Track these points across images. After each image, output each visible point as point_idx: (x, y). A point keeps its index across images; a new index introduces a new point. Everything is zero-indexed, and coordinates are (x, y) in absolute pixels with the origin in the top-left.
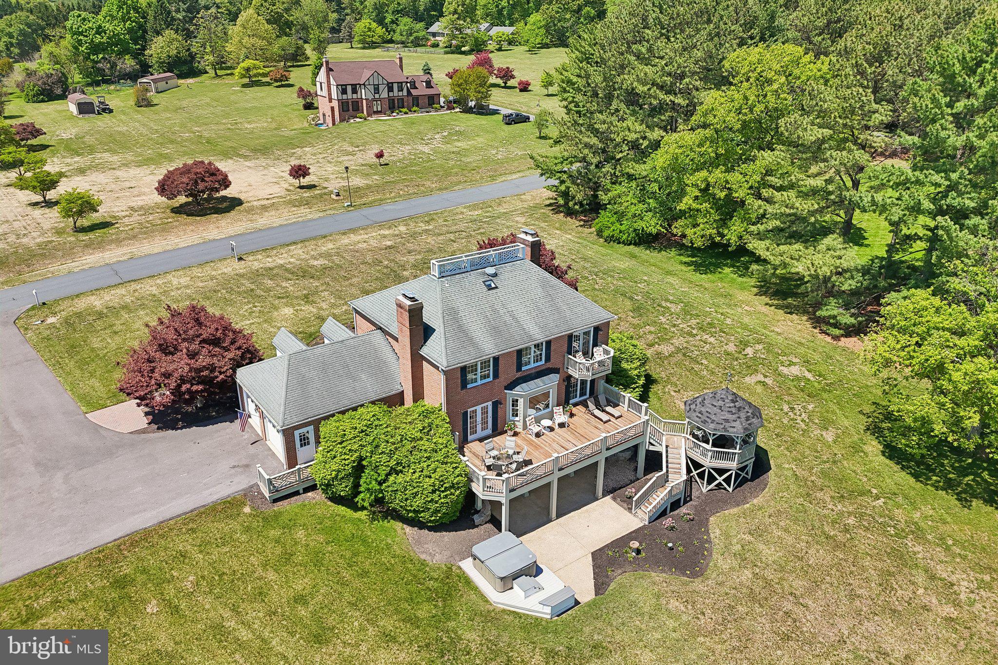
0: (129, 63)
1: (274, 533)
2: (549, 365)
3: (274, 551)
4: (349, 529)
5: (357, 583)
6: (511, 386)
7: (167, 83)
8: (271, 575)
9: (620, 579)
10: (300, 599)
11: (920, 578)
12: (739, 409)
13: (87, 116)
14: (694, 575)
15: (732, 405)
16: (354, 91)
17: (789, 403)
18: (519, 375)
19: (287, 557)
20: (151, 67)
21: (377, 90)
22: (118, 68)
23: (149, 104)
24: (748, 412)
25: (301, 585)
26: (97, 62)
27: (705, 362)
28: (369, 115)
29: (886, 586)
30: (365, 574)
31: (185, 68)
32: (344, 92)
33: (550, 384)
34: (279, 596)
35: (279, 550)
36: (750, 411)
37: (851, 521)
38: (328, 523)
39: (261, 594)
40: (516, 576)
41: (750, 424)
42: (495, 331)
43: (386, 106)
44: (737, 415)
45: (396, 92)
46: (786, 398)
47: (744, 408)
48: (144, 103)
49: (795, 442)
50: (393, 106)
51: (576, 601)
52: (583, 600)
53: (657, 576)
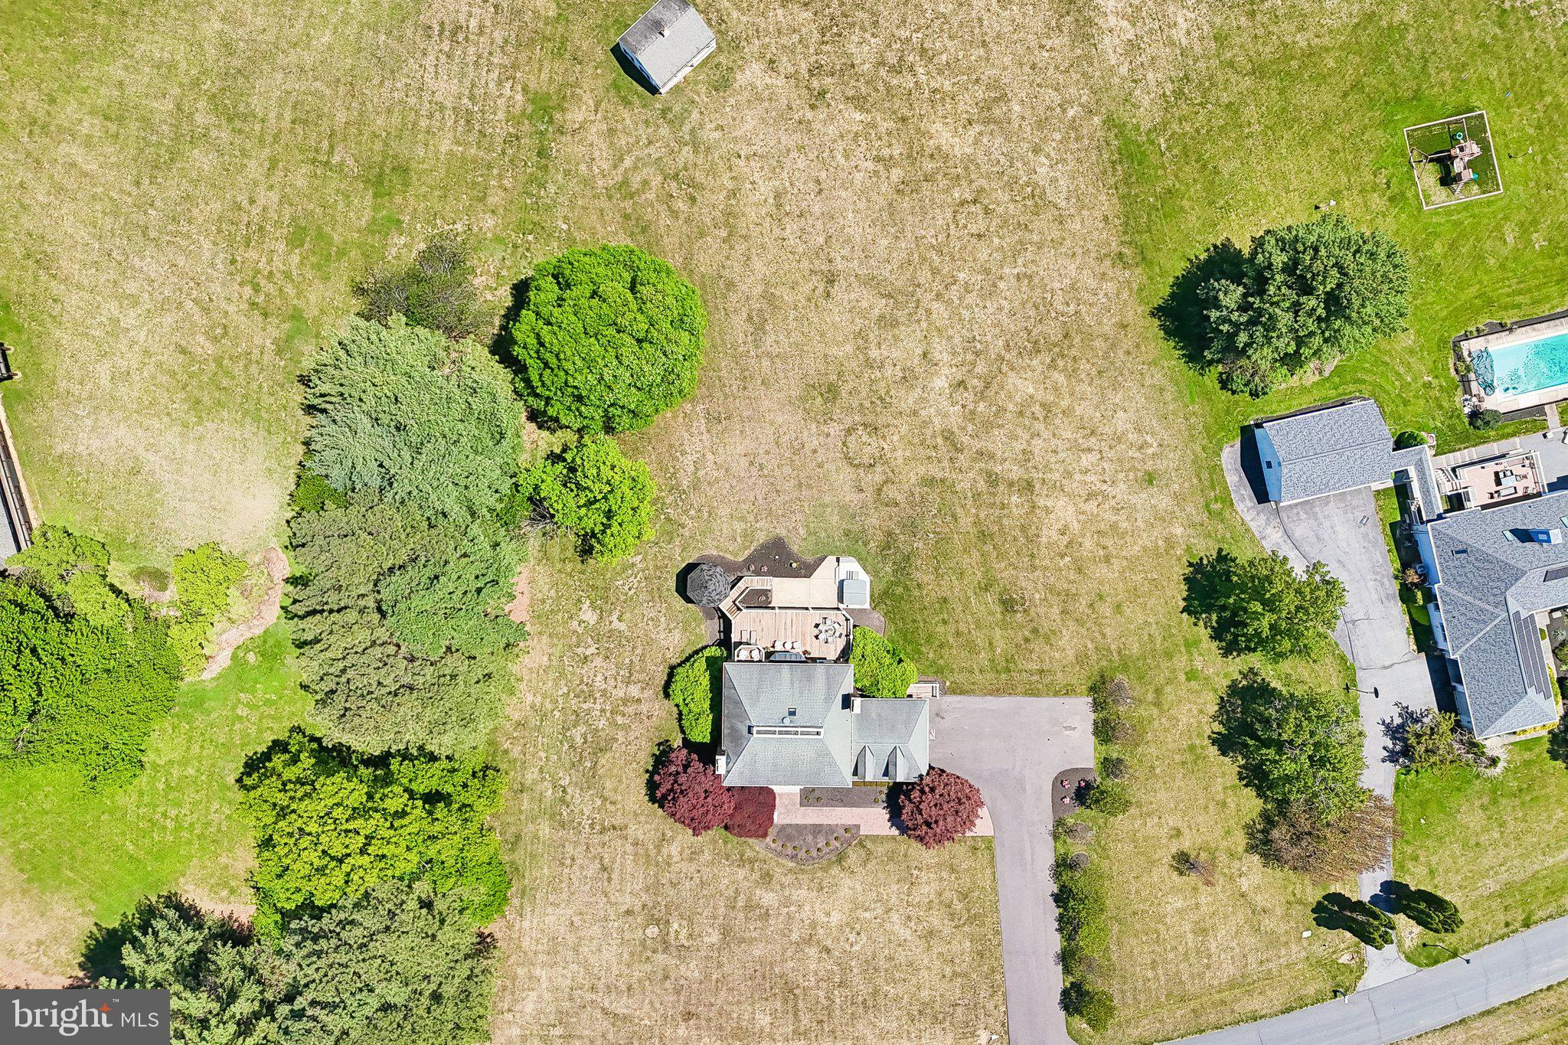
1: (941, 662)
3: (946, 652)
4: (909, 649)
5: (919, 618)
8: (951, 640)
9: (809, 559)
10: (945, 622)
11: (701, 473)
14: (780, 539)
17: (626, 594)
19: (941, 646)
25: (940, 629)
27: (627, 661)
29: (717, 480)
30: (914, 621)
34: (951, 628)
35: (943, 651)
37: (692, 512)
38: (916, 656)
39: (958, 634)
46: (623, 598)
49: (657, 567)
51: (838, 560)
52: (834, 558)
53: (795, 548)
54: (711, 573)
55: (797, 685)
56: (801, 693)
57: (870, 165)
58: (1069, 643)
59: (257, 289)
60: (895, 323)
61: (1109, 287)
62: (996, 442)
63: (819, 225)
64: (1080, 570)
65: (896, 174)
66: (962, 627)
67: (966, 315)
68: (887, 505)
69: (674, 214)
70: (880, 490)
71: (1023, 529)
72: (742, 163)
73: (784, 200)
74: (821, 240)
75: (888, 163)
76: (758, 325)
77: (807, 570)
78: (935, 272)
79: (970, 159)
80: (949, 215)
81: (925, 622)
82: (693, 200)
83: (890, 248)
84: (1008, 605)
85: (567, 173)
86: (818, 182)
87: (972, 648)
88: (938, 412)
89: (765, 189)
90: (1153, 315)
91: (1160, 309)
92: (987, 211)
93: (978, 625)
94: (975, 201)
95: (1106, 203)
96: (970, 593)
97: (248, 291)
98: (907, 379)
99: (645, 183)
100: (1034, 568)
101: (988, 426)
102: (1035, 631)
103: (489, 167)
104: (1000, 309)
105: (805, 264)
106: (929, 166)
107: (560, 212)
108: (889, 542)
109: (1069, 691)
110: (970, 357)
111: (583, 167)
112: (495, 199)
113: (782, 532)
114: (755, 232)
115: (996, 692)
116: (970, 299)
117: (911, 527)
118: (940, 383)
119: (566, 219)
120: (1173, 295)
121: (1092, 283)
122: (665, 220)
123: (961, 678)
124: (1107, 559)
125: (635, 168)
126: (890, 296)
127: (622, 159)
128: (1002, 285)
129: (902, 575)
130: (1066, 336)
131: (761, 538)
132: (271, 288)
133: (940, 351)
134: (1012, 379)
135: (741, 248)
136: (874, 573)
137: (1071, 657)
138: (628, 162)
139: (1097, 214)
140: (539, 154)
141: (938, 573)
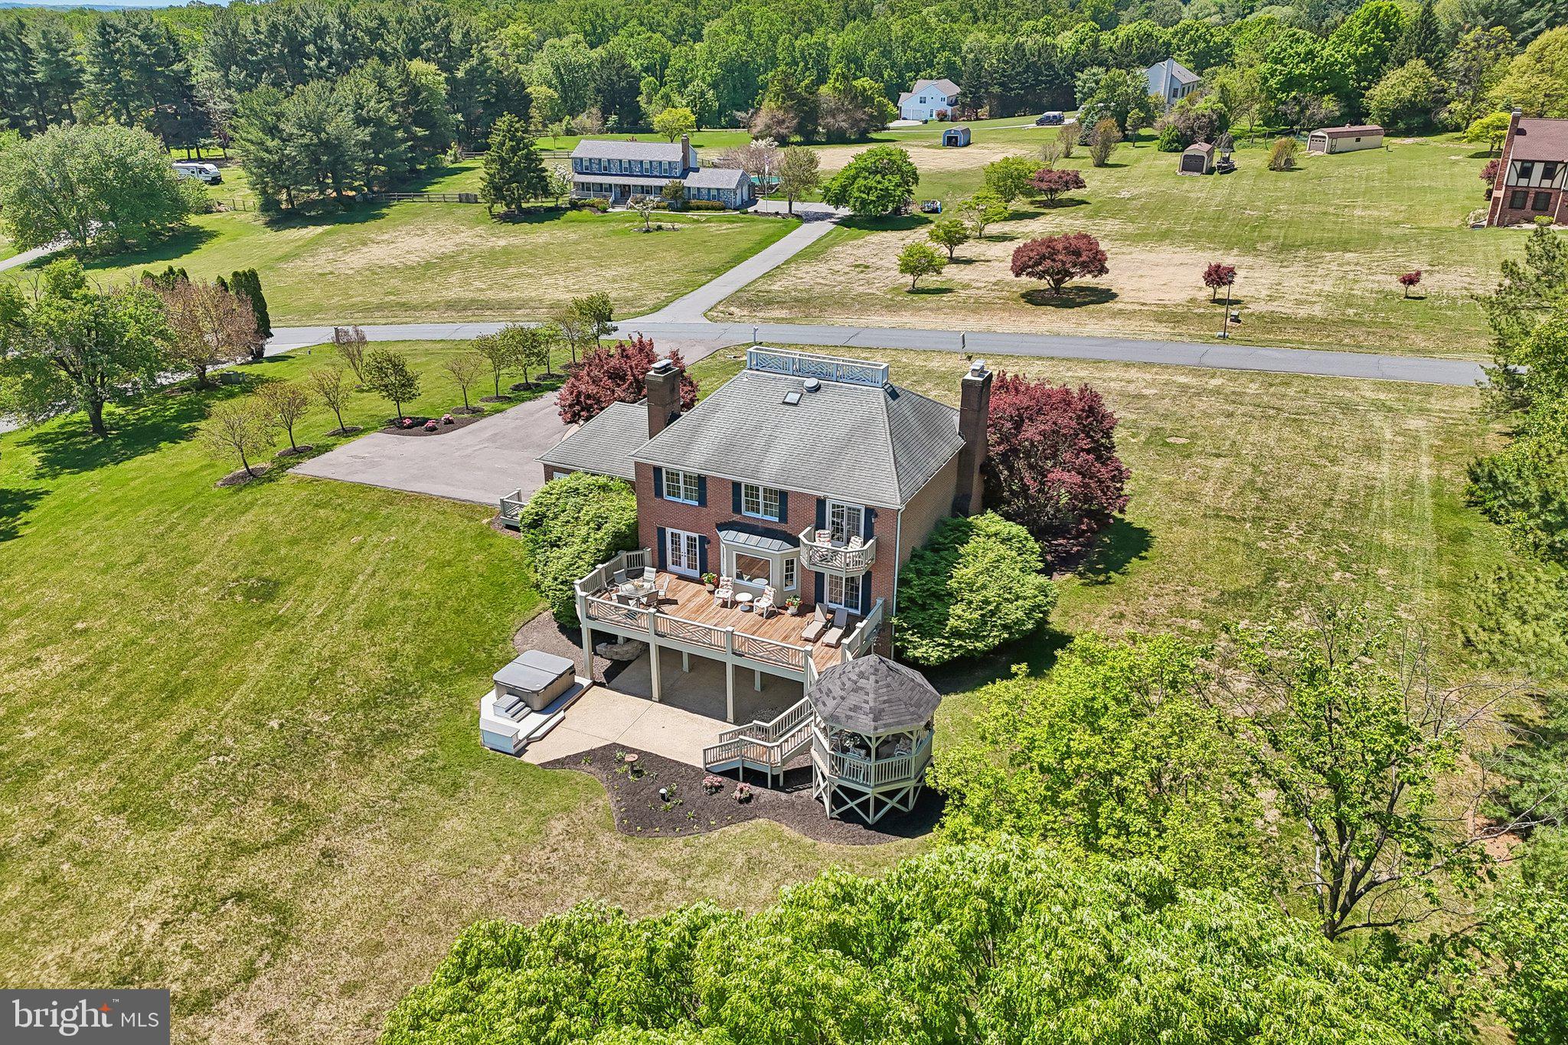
0: (1327, 107)
2: (783, 527)
3: (447, 556)
5: (445, 613)
6: (722, 527)
7: (1358, 140)
8: (420, 568)
9: (581, 775)
10: (405, 595)
12: (857, 690)
13: (1189, 173)
15: (855, 678)
18: (736, 518)
19: (446, 565)
20: (1368, 115)
22: (1308, 113)
23: (1290, 170)
24: (867, 702)
25: (421, 586)
26: (1285, 103)
31: (1416, 121)
35: (450, 557)
36: (872, 704)
39: (399, 572)
40: (512, 691)
41: (849, 717)
42: (728, 447)
44: (843, 693)
47: (867, 694)
48: (1284, 165)
51: (521, 752)
52: (526, 758)
53: (606, 800)
54: (853, 699)
55: (760, 442)
56: (758, 427)
58: (238, 527)
64: (87, 607)
66: (380, 580)
68: (301, 806)
70: (285, 840)
71: (87, 683)
77: (605, 757)
81: (439, 606)
84: (267, 591)
93: (349, 577)
96: (308, 624)
102: (267, 552)
109: (309, 481)
113: (611, 843)
117: (297, 750)
129: (408, 684)
131: (675, 847)
136: (464, 707)
141: (335, 661)
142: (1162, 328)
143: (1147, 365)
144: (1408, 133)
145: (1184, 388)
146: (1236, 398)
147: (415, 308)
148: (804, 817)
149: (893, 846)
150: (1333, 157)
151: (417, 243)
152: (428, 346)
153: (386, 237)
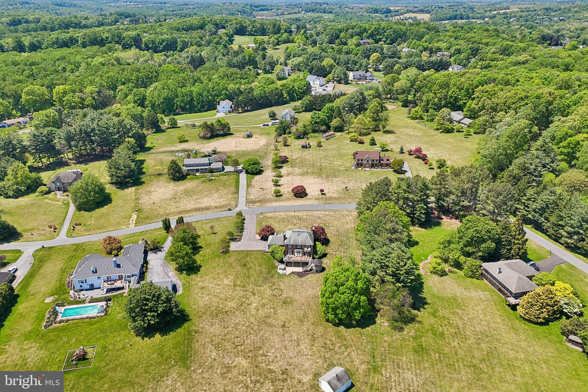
0: (324, 128)
2: (301, 248)
3: (262, 257)
6: (295, 249)
7: (331, 136)
8: (260, 259)
10: (261, 262)
13: (302, 150)
16: (362, 160)
21: (368, 161)
23: (321, 146)
28: (364, 168)
30: (268, 262)
32: (359, 160)
33: (301, 250)
38: (268, 257)
39: (258, 260)
40: (280, 269)
42: (294, 241)
43: (370, 166)
45: (375, 162)
48: (319, 145)
50: (373, 166)
51: (285, 274)
53: (296, 276)
57: (269, 354)
58: (232, 259)
59: (448, 322)
60: (265, 317)
61: (201, 326)
62: (241, 293)
63: (286, 338)
64: (226, 271)
65: (261, 352)
66: (256, 262)
67: (245, 319)
68: (272, 282)
69: (330, 340)
70: (274, 285)
71: (238, 278)
72: (310, 354)
73: (296, 345)
74: (286, 335)
75: (263, 355)
76: (305, 316)
77: (293, 273)
78: (252, 329)
79: (236, 357)
80: (246, 342)
81: (265, 262)
82: (325, 344)
83: (265, 333)
84: (245, 265)
85: (365, 351)
86: (286, 349)
87: (255, 258)
88: (256, 299)
89: (302, 347)
90: (191, 320)
91: (188, 321)
92: (234, 343)
93: (253, 262)
94: (237, 346)
95: (196, 346)
96: (254, 267)
97: (451, 322)
98: (263, 305)
99: (340, 348)
100: (237, 272)
101: (243, 296)
102: (239, 261)
103: (389, 353)
104: (234, 320)
105: (291, 329)
106: (250, 354)
107: (365, 341)
108: (272, 277)
109: (235, 251)
110: (245, 310)
111: (360, 353)
112: (385, 345)
113: (299, 278)
114: (306, 336)
115: (251, 251)
116: (243, 323)
117: (266, 278)
118: (254, 305)
119: (363, 339)
120: (184, 324)
121: (206, 326)
122: (333, 339)
123: (258, 253)
124: (218, 273)
125: (343, 352)
126: (266, 323)
127: (348, 354)
128: (233, 326)
129: (269, 271)
130: (217, 315)
131: (305, 278)
132: (445, 323)
133: (254, 312)
134: (234, 306)
135: (310, 332)
136: (277, 272)
137: (232, 257)
138: (346, 354)
139: (200, 343)
140: (374, 356)
141: (261, 270)
142: (317, 201)
143: (318, 210)
144: (339, 131)
145: (324, 214)
146: (331, 216)
147: (188, 211)
148: (313, 273)
149: (321, 273)
150: (327, 141)
151: (162, 190)
152: (206, 221)
153: (152, 190)
